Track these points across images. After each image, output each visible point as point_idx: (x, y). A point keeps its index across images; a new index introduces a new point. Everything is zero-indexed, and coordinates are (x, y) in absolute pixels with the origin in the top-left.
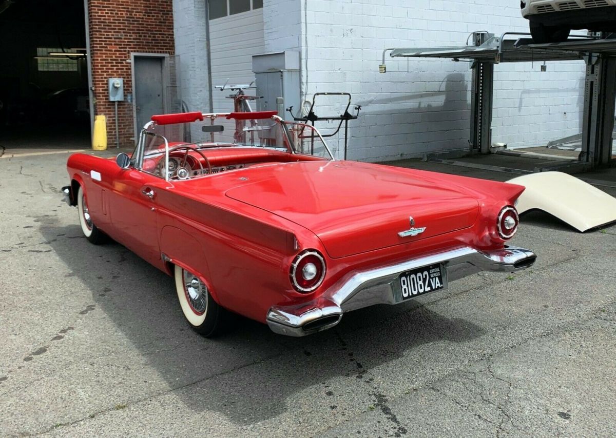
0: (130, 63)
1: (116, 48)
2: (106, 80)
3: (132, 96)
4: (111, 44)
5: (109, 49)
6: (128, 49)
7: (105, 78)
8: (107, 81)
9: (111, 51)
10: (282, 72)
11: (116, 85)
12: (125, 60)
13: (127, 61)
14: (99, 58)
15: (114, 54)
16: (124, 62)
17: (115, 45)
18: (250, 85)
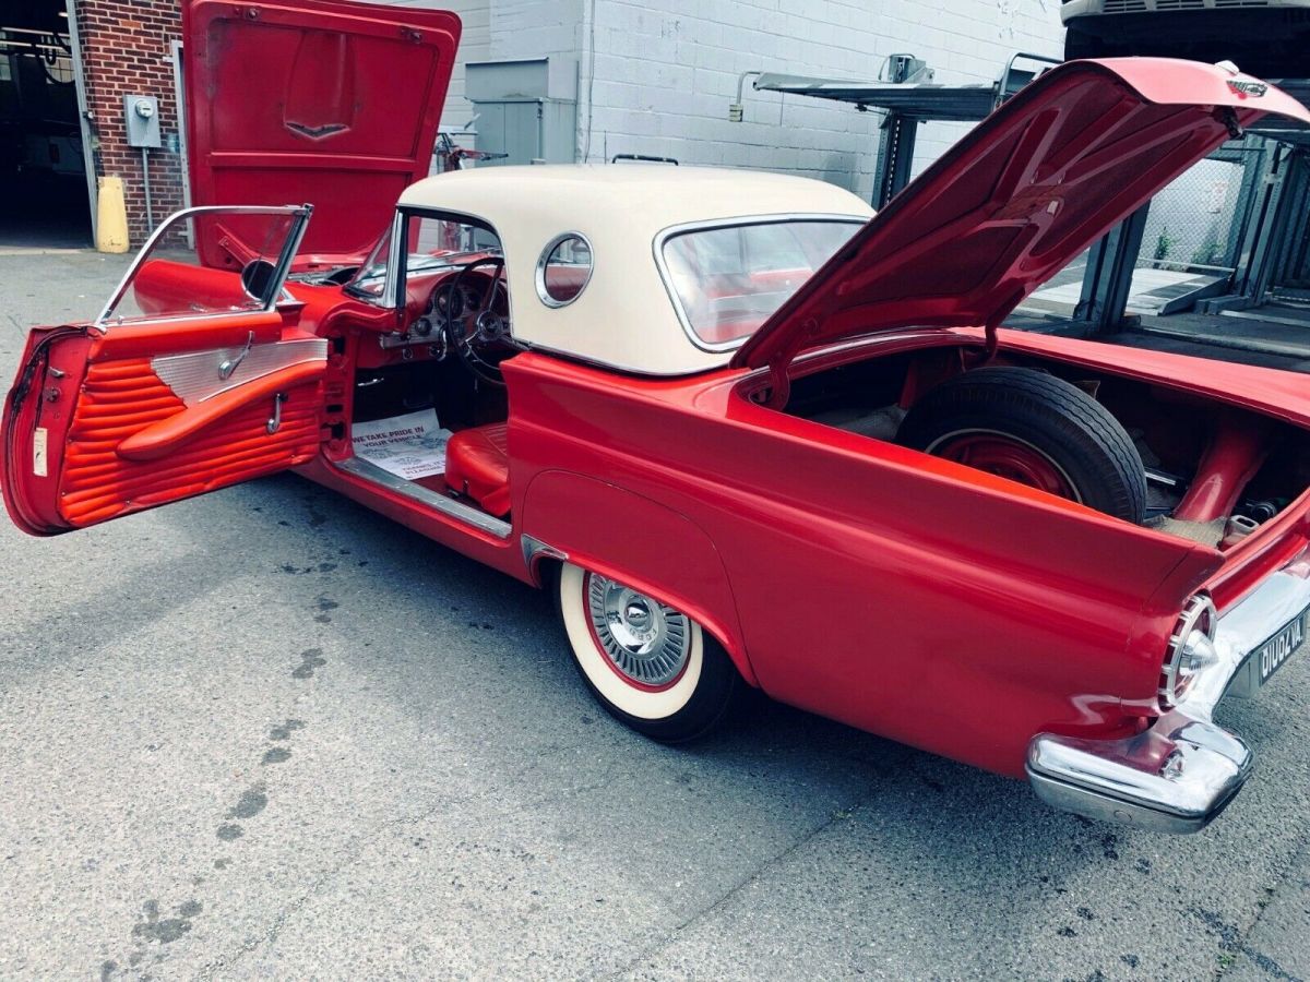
0: (171, 64)
1: (139, 25)
2: (118, 97)
3: (177, 138)
4: (127, 17)
5: (121, 26)
6: (163, 32)
7: (117, 93)
8: (121, 100)
9: (128, 31)
10: (540, 103)
11: (142, 112)
12: (160, 57)
13: (164, 59)
14: (101, 47)
15: (134, 40)
16: (157, 60)
17: (134, 18)
18: (467, 127)
